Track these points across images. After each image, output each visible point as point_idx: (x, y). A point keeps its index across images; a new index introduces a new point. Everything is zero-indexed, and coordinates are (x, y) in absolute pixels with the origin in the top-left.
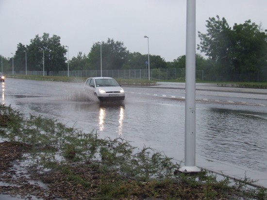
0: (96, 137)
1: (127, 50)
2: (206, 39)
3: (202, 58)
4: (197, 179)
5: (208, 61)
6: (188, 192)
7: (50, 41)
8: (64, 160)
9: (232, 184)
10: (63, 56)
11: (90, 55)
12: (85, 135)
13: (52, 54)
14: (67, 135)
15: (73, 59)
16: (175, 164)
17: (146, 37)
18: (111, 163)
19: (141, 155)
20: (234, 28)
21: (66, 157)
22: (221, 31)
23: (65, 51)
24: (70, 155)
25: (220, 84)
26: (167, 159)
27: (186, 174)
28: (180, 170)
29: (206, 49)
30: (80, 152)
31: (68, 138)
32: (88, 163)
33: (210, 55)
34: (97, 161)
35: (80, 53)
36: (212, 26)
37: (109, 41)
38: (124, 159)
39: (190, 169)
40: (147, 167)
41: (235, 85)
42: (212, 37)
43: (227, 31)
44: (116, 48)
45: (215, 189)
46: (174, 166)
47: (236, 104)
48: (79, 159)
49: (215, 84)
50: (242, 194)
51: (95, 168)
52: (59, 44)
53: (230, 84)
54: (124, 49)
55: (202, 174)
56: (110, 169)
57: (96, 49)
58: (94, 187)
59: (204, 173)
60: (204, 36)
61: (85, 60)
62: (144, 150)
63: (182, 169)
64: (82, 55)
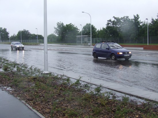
0: (16, 63)
1: (30, 33)
2: (57, 29)
3: (55, 36)
4: (48, 76)
5: (58, 37)
6: (44, 80)
7: (3, 30)
8: (4, 71)
9: (59, 76)
10: (8, 35)
11: (17, 35)
12: (12, 62)
13: (4, 35)
14: (6, 62)
15: (12, 36)
16: (41, 71)
18: (20, 71)
19: (31, 68)
20: (66, 26)
21: (4, 70)
22: (62, 26)
23: (8, 34)
24: (6, 69)
25: (61, 44)
26: (39, 69)
27: (45, 74)
28: (43, 73)
29: (57, 33)
30: (9, 68)
31: (6, 63)
32: (12, 72)
33: (58, 35)
34: (15, 71)
35: (14, 34)
36: (58, 25)
37: (24, 30)
38: (24, 70)
39: (46, 72)
40: (32, 72)
41: (66, 44)
42: (59, 28)
43: (63, 27)
44: (27, 32)
45: (53, 78)
46: (41, 72)
47: (66, 50)
48: (9, 70)
49: (60, 44)
50: (62, 80)
51: (13, 73)
52: (6, 31)
53: (64, 44)
54: (29, 33)
55: (50, 74)
56: (19, 73)
57: (19, 33)
58: (12, 80)
59: (51, 73)
60: (56, 28)
61: (15, 37)
62: (32, 66)
64: (15, 35)
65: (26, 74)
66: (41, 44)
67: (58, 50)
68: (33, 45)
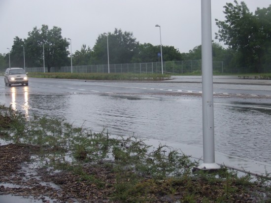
0: (108, 136)
1: (137, 41)
2: (225, 26)
3: (220, 48)
4: (217, 177)
5: (228, 51)
6: (207, 189)
7: (50, 33)
8: (75, 160)
9: (253, 180)
10: (65, 49)
11: (96, 48)
12: (95, 135)
13: (53, 48)
14: (76, 136)
15: (77, 53)
16: (193, 161)
17: (157, 26)
18: (125, 163)
19: (157, 154)
20: (256, 12)
21: (77, 158)
22: (241, 16)
23: (67, 44)
24: (81, 156)
25: (242, 76)
26: (185, 157)
27: (205, 171)
28: (199, 167)
29: (225, 37)
30: (91, 152)
31: (77, 139)
32: (101, 163)
33: (230, 44)
34: (110, 161)
35: (84, 46)
36: (230, 12)
37: (116, 32)
38: (138, 158)
39: (209, 166)
40: (164, 166)
41: (258, 76)
42: (232, 24)
43: (247, 16)
44: (125, 39)
45: (236, 185)
46: (192, 164)
47: (260, 97)
48: (90, 160)
49: (237, 76)
50: (264, 189)
51: (108, 168)
52: (60, 37)
53: (252, 76)
54: (133, 40)
55: (222, 171)
56: (124, 168)
57: (102, 40)
58: (109, 187)
59: (225, 170)
60: (222, 23)
61: (90, 53)
62: (160, 148)
63: (201, 167)
64: (87, 48)
65: (147, 172)
66: (173, 77)
67: (235, 96)
68: (148, 80)
